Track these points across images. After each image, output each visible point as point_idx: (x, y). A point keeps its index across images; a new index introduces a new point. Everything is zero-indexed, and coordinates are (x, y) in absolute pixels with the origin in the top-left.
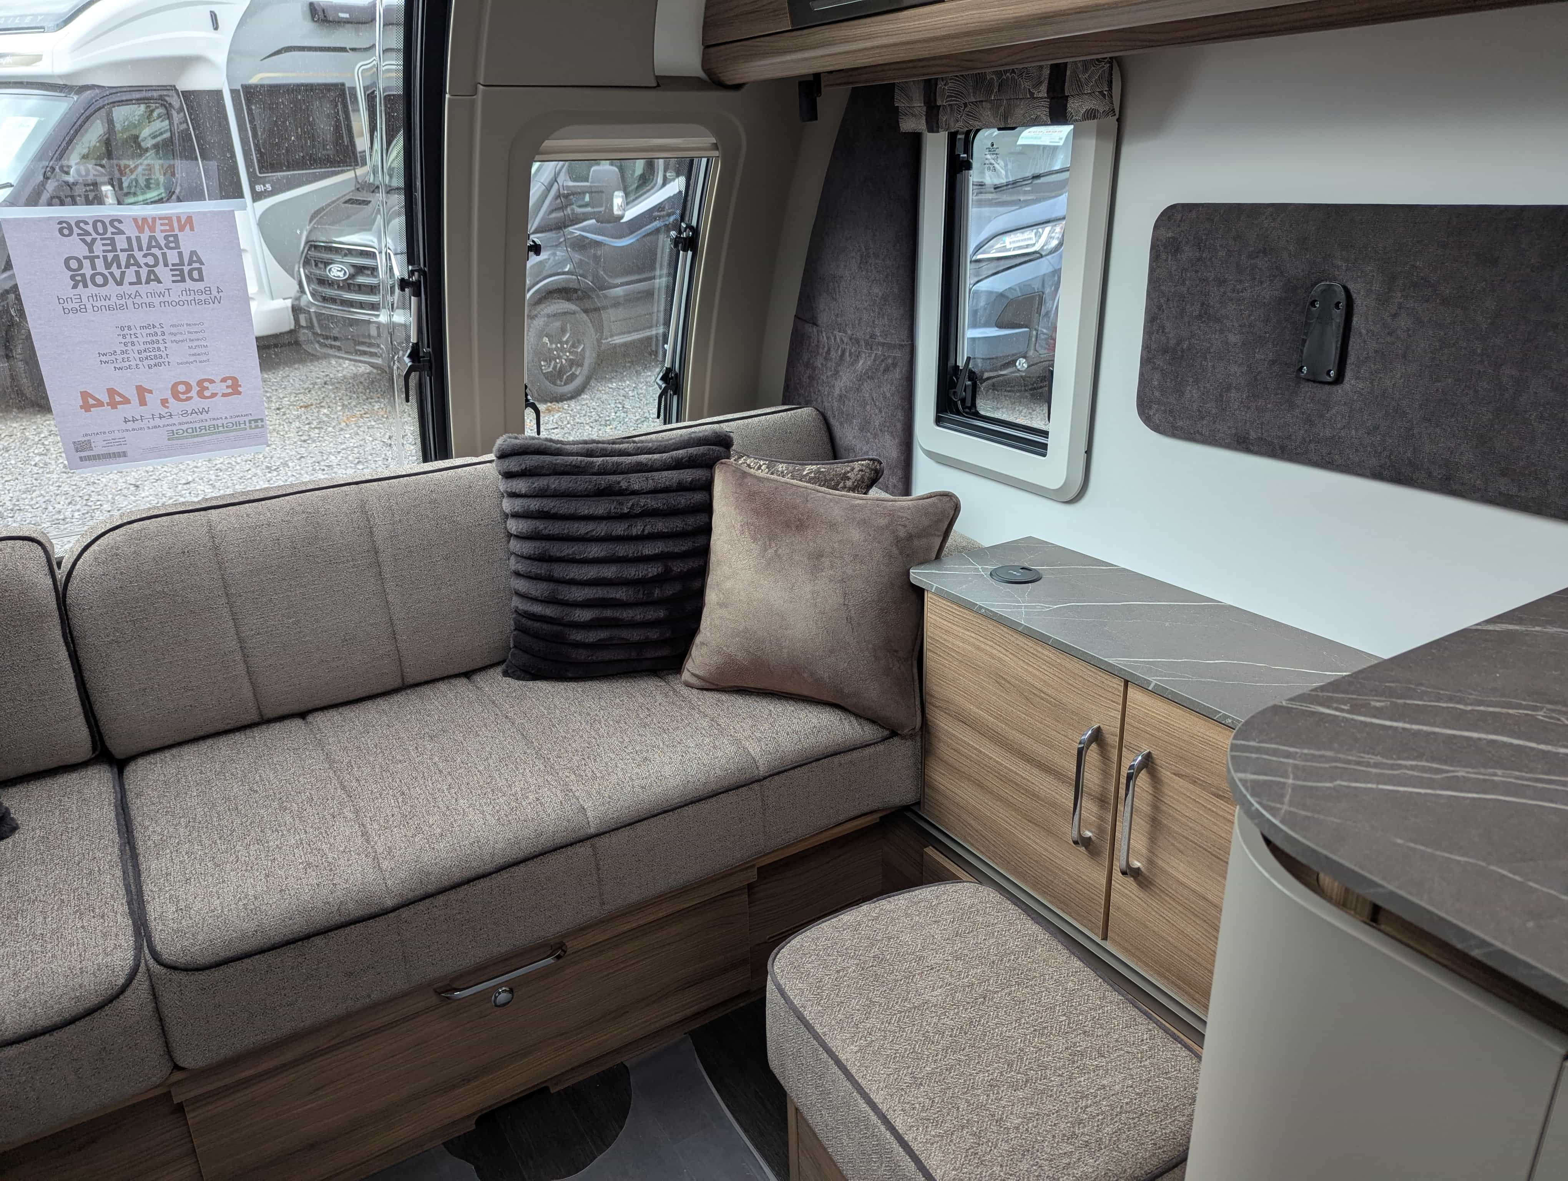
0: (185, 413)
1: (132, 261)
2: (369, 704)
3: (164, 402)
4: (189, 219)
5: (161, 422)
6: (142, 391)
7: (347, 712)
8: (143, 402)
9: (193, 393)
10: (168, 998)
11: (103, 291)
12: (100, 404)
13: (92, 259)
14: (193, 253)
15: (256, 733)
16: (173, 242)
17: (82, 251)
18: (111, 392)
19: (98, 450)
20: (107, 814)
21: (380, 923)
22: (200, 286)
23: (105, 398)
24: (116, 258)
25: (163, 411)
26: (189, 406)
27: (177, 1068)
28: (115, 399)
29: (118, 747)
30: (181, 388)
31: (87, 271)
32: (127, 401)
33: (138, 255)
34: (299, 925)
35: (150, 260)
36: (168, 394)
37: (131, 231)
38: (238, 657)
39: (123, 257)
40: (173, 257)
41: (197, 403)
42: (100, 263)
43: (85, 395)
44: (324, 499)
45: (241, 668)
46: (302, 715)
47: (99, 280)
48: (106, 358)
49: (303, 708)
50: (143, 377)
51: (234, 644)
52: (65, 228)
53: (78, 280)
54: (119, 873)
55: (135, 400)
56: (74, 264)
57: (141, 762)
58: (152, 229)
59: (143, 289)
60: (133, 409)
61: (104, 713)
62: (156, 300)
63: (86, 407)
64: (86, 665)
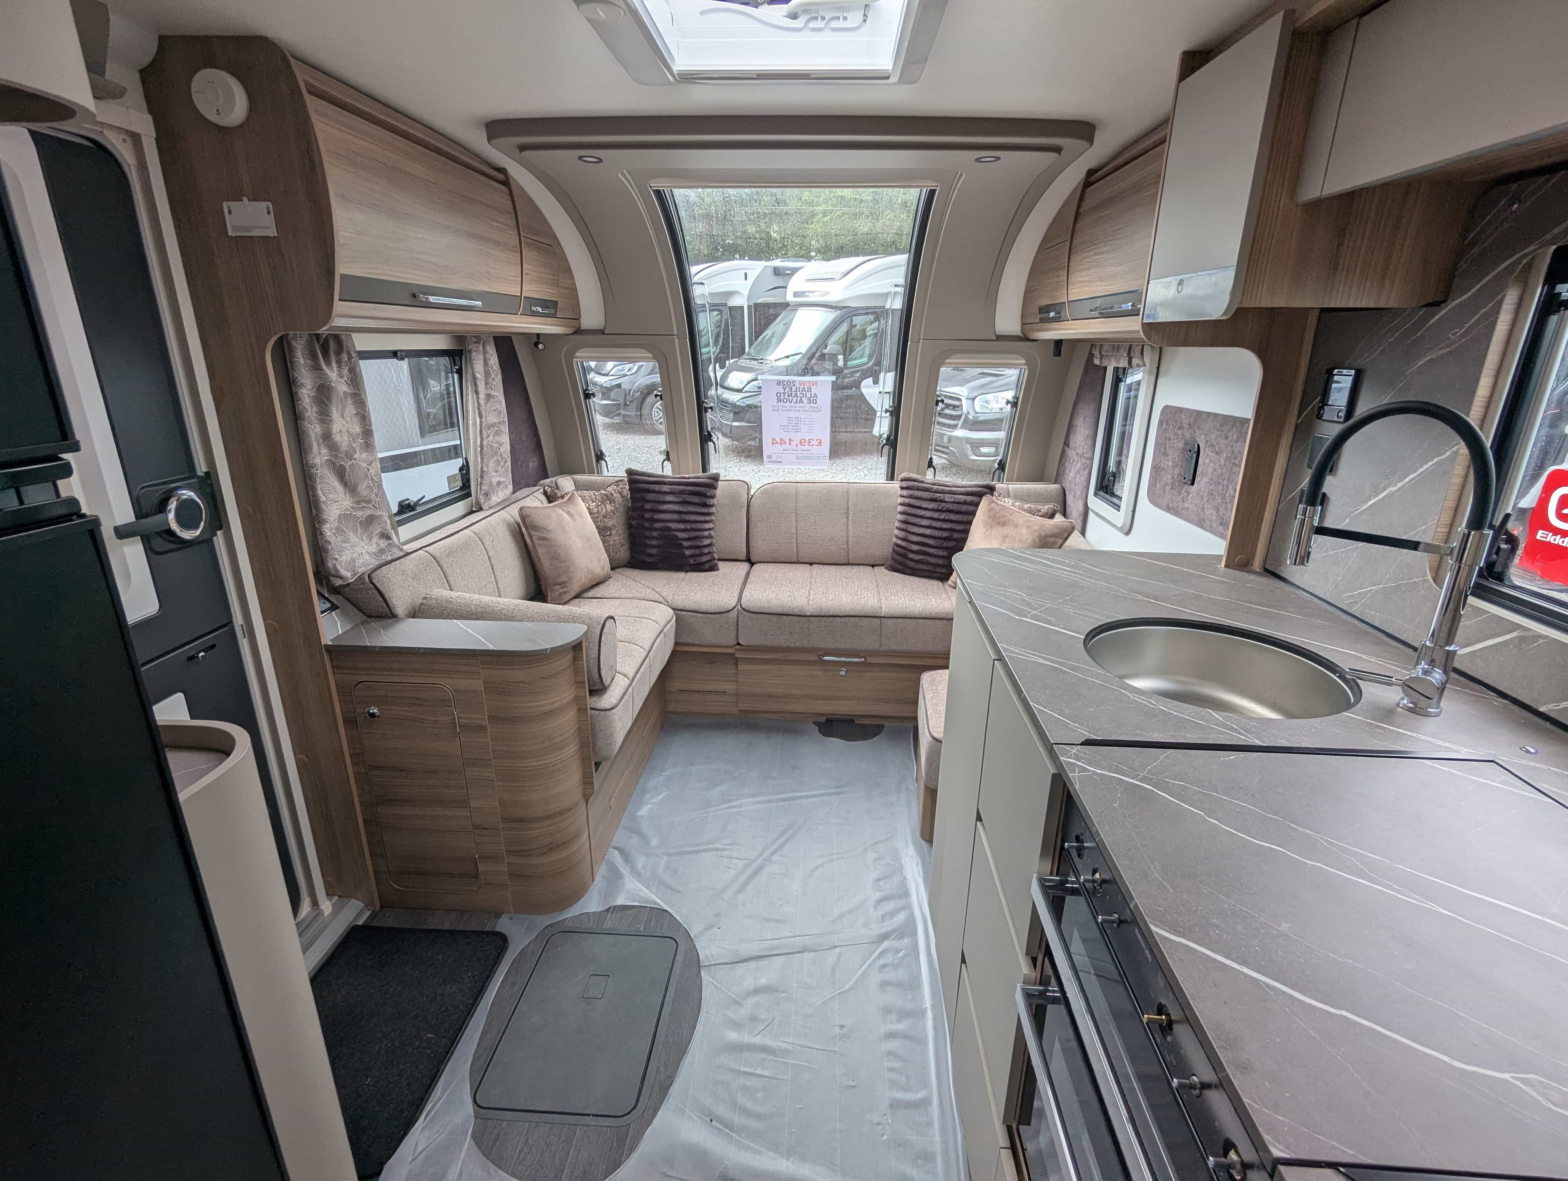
0: (803, 450)
1: (796, 395)
2: (834, 567)
3: (797, 445)
4: (816, 382)
5: (794, 452)
6: (790, 440)
7: (825, 567)
8: (790, 444)
9: (806, 444)
10: (741, 618)
11: (785, 404)
12: (777, 443)
13: (784, 393)
14: (815, 394)
15: (794, 565)
16: (810, 389)
17: (782, 391)
18: (781, 439)
19: (774, 459)
20: (744, 573)
21: (803, 619)
22: (815, 405)
23: (779, 441)
24: (791, 394)
25: (796, 448)
26: (804, 448)
27: (738, 644)
28: (782, 442)
29: (753, 559)
30: (803, 441)
31: (782, 397)
32: (785, 443)
33: (798, 393)
34: (780, 611)
35: (801, 395)
36: (798, 443)
37: (798, 385)
38: (795, 536)
39: (793, 394)
40: (808, 395)
41: (807, 447)
42: (786, 395)
43: (773, 439)
44: (835, 486)
45: (794, 541)
46: (811, 564)
47: (785, 401)
48: (783, 427)
49: (811, 562)
50: (792, 435)
51: (794, 531)
52: (779, 383)
53: (779, 400)
54: (740, 586)
55: (788, 443)
56: (779, 395)
57: (758, 564)
58: (804, 385)
59: (797, 405)
60: (787, 446)
61: (752, 544)
62: (801, 409)
63: (773, 443)
64: (751, 527)
